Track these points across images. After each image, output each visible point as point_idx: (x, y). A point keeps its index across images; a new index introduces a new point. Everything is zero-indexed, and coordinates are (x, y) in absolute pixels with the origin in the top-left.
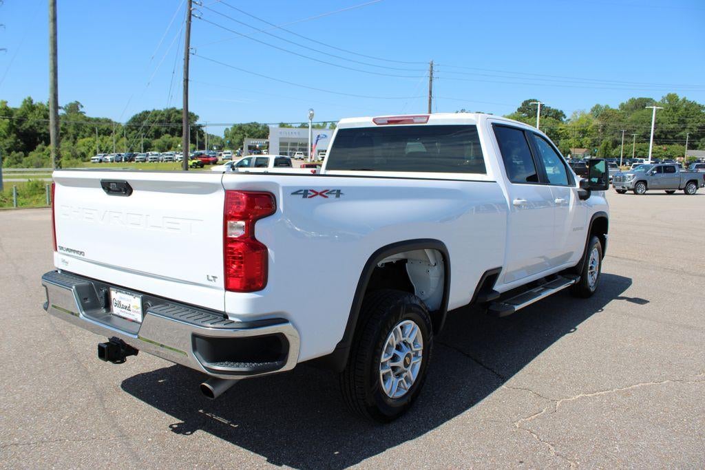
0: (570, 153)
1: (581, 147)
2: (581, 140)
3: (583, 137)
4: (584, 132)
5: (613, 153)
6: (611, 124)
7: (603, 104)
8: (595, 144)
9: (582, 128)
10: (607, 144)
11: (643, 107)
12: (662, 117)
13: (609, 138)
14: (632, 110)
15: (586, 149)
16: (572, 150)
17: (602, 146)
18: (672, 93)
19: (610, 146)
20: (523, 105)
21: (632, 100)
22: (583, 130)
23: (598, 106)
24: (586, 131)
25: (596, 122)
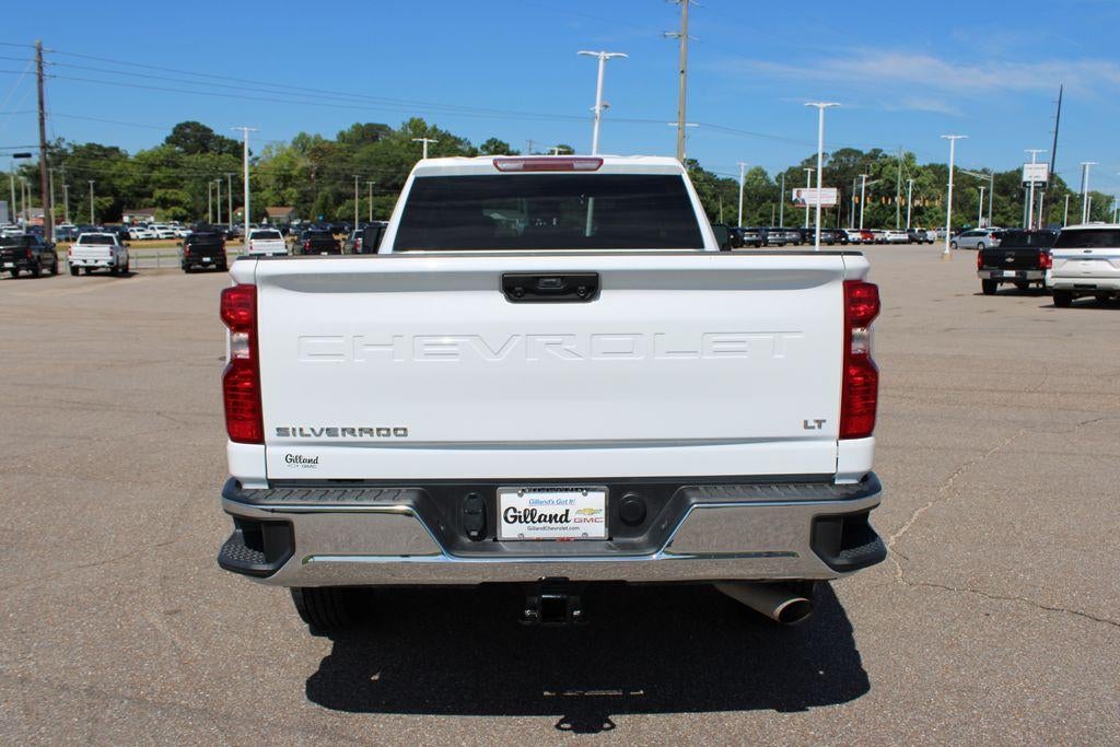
0: (266, 215)
1: (282, 204)
2: (283, 192)
3: (285, 187)
4: (286, 179)
5: (339, 212)
6: (330, 166)
7: (311, 133)
8: (305, 199)
9: (283, 173)
10: (326, 198)
11: (375, 138)
12: (406, 155)
13: (327, 189)
14: (358, 142)
15: (291, 209)
16: (269, 209)
17: (319, 202)
18: (417, 117)
19: (331, 201)
20: (175, 131)
21: (357, 127)
22: (284, 176)
23: (303, 136)
24: (290, 177)
25: (304, 162)
